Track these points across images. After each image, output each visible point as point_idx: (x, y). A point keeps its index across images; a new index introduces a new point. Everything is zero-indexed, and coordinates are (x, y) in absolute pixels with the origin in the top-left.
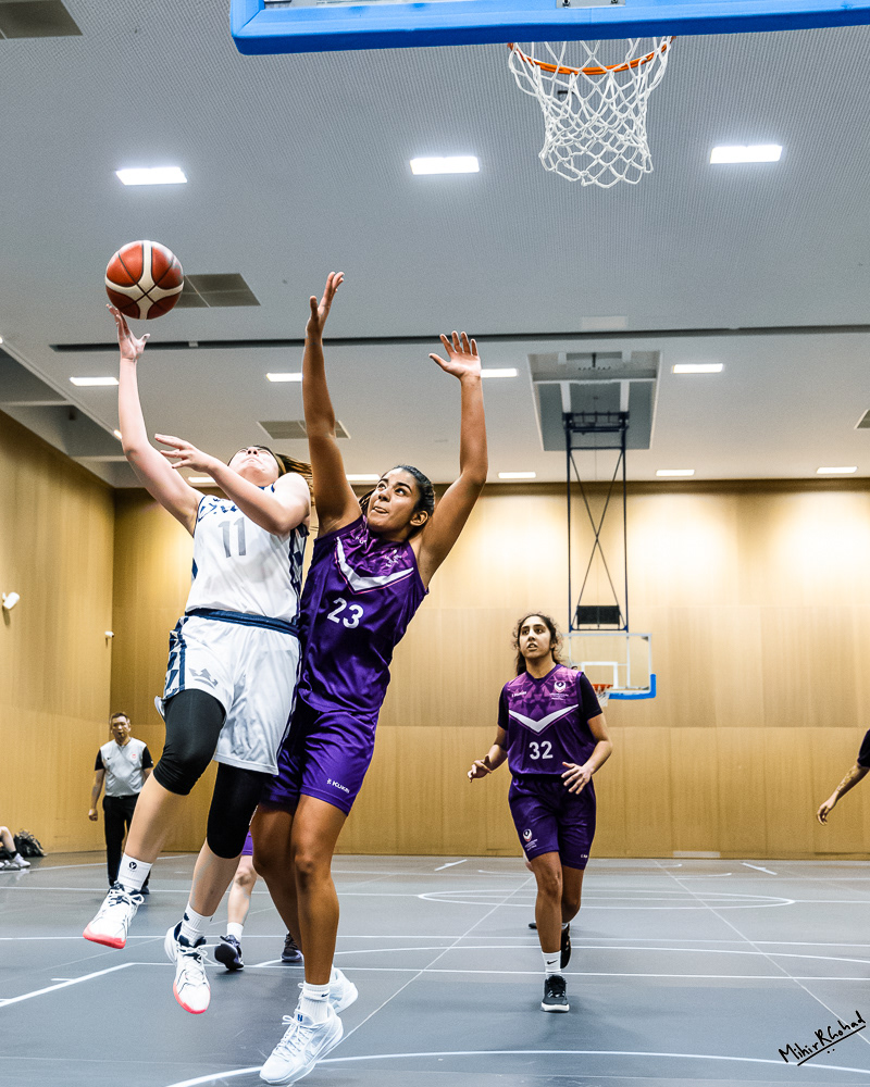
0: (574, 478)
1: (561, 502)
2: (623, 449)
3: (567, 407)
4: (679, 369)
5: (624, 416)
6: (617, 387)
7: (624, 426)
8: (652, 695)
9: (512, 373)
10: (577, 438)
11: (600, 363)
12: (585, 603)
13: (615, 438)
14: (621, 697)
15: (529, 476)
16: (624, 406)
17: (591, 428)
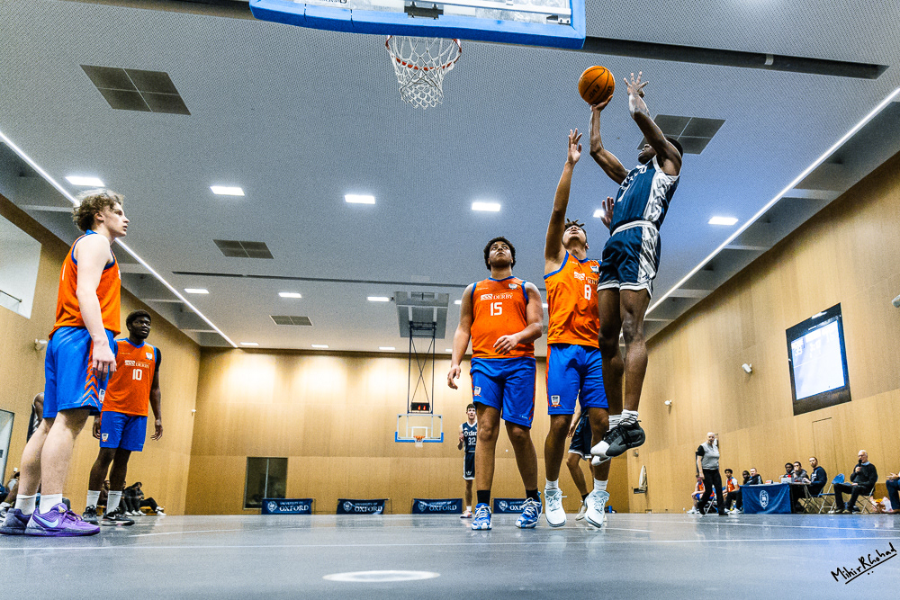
0: (413, 351)
2: (434, 337)
3: (411, 319)
5: (434, 324)
6: (432, 311)
7: (434, 328)
8: (442, 441)
11: (425, 299)
12: (414, 401)
13: (430, 333)
14: (428, 441)
15: (392, 349)
16: (435, 320)
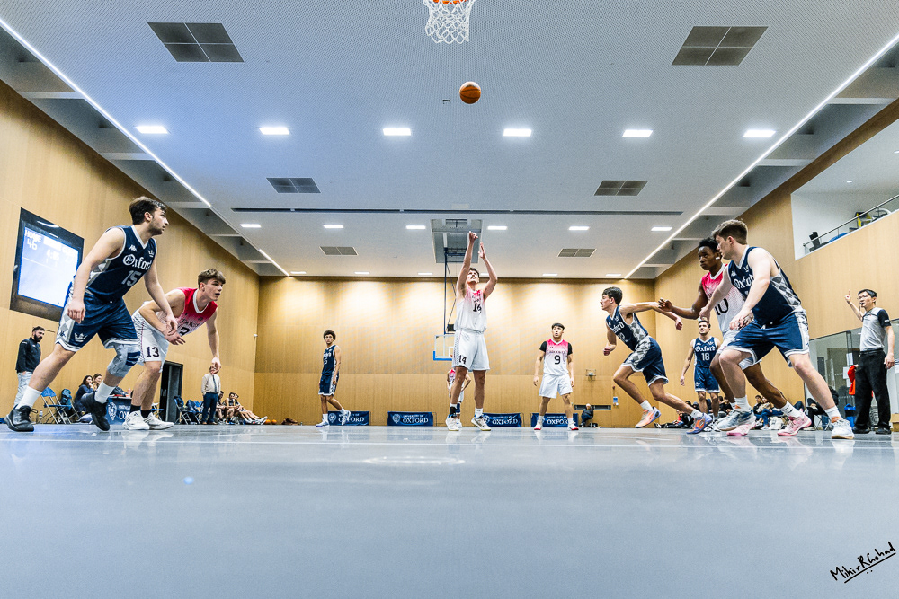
1: (441, 285)
4: (491, 228)
9: (423, 227)
10: (450, 258)
17: (455, 254)
